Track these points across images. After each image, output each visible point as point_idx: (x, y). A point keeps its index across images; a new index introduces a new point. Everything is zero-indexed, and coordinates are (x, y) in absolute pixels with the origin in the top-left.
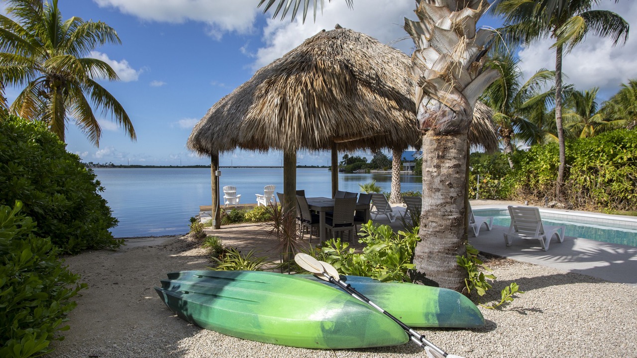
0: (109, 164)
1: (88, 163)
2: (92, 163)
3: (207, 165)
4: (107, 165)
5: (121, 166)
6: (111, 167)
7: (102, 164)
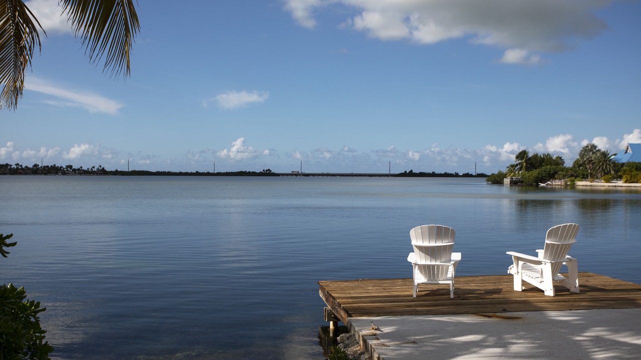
0: (98, 169)
1: (64, 167)
2: (71, 167)
3: (258, 172)
4: (95, 169)
5: (116, 173)
6: (101, 174)
7: (86, 169)
